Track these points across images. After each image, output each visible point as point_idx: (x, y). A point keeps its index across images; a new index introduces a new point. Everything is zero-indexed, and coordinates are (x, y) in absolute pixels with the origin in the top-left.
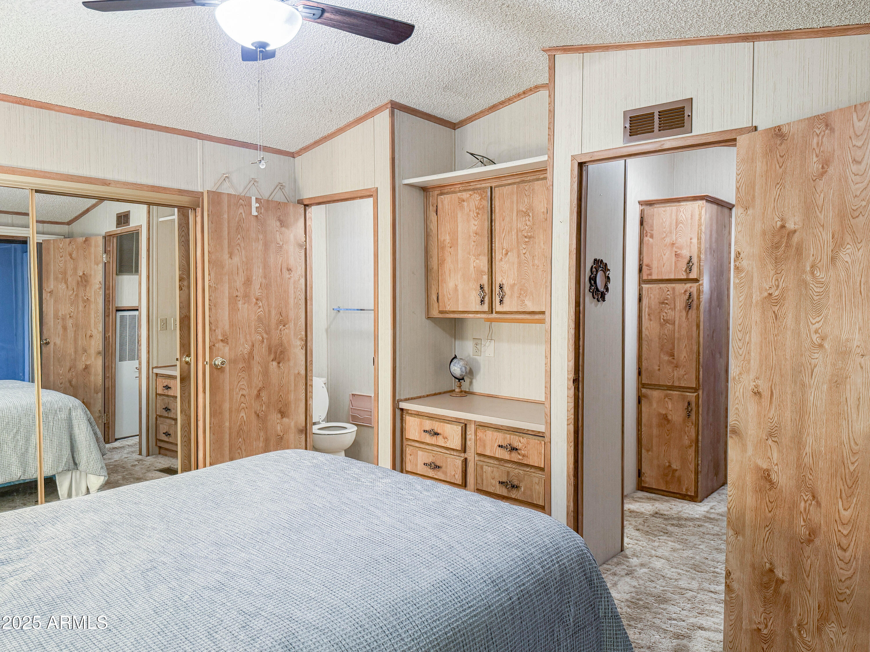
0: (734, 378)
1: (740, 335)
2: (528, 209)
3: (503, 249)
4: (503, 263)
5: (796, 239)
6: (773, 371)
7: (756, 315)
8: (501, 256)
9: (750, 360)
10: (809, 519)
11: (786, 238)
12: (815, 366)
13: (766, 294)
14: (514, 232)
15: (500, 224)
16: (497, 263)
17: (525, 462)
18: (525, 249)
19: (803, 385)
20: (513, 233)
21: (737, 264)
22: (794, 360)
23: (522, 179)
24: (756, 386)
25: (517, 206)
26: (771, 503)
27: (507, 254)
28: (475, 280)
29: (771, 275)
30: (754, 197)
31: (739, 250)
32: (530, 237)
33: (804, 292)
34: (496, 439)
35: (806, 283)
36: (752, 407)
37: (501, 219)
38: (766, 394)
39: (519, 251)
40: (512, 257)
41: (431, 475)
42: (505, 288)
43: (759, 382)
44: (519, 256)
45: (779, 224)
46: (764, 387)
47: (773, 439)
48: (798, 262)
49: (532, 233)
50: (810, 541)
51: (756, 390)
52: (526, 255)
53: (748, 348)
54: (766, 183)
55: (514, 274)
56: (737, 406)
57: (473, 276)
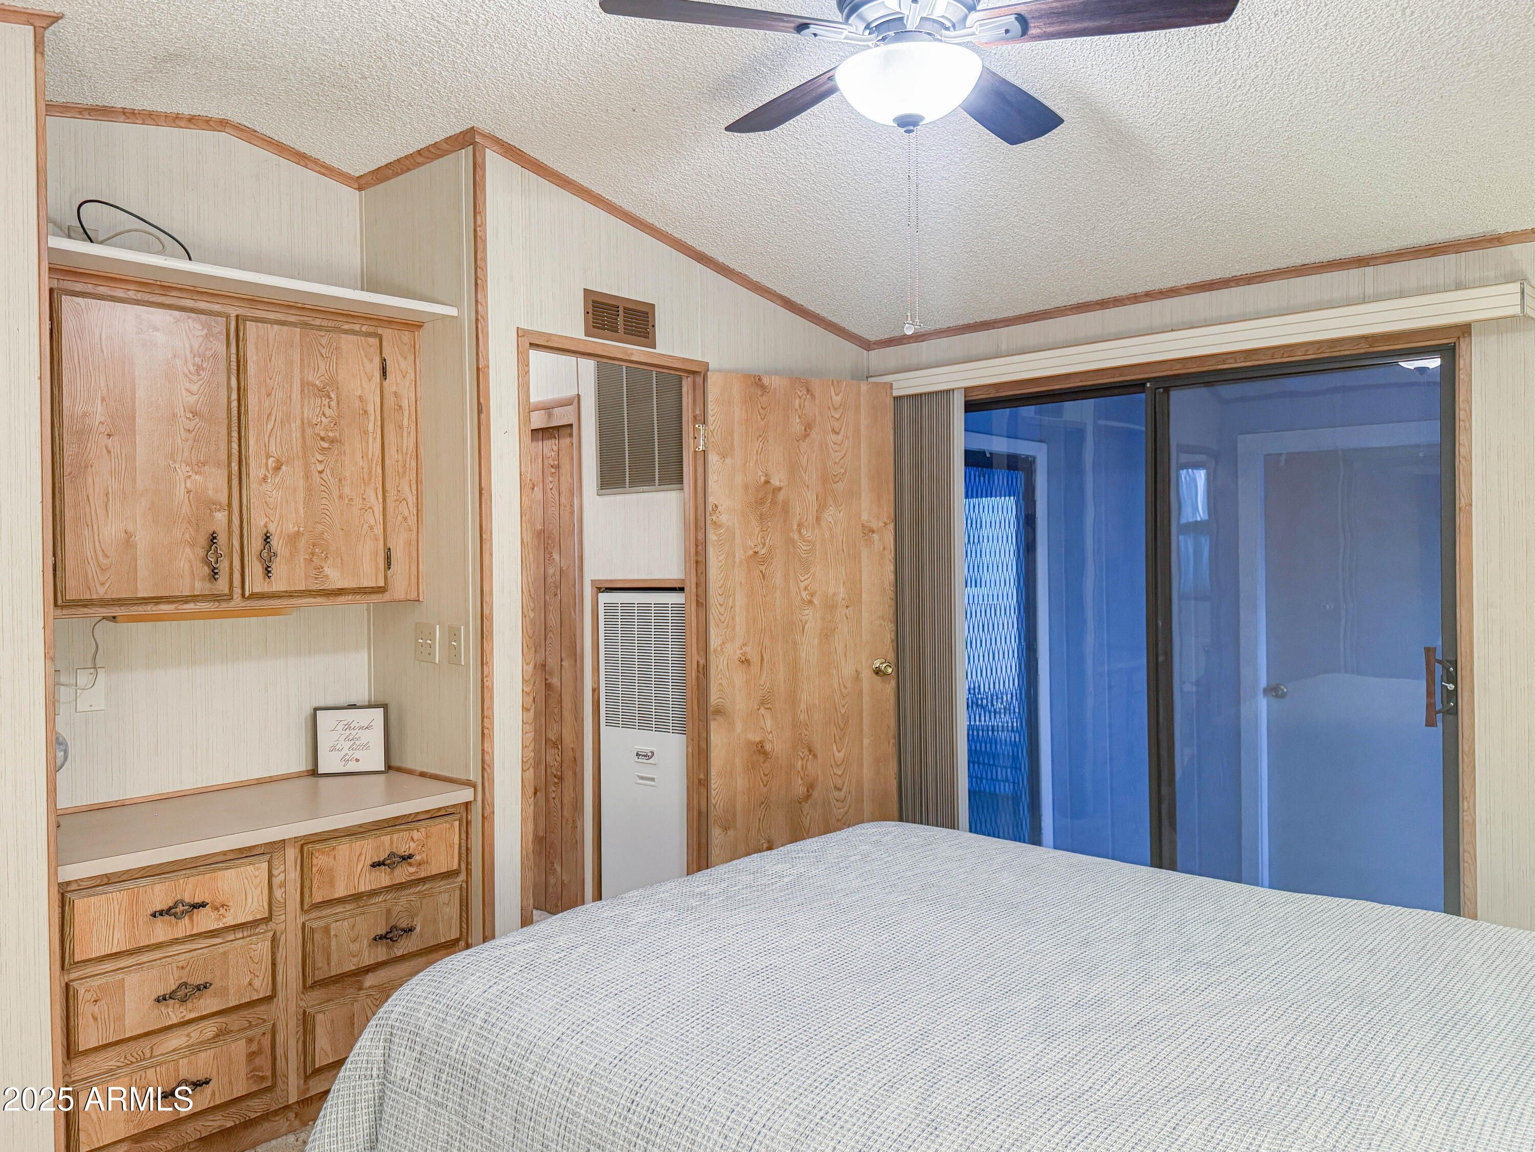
0: (715, 650)
1: (721, 600)
2: (328, 384)
3: (268, 456)
4: (268, 487)
5: (781, 496)
6: (762, 635)
7: (739, 575)
8: (263, 471)
9: (735, 626)
10: (807, 775)
11: (771, 494)
12: (806, 623)
13: (751, 552)
14: (295, 425)
15: (260, 402)
16: (253, 486)
17: (422, 876)
18: (321, 462)
19: (795, 643)
20: (293, 425)
21: (714, 518)
22: (785, 619)
23: (302, 318)
24: (744, 654)
25: (302, 372)
26: (766, 775)
27: (278, 468)
28: (190, 522)
29: (757, 532)
30: (732, 445)
31: (716, 503)
32: (332, 441)
33: (792, 550)
34: (360, 854)
35: (793, 541)
36: (739, 678)
37: (263, 390)
38: (756, 660)
39: (307, 465)
40: (292, 475)
41: (174, 1020)
42: (274, 542)
43: (747, 649)
44: (307, 477)
45: (763, 479)
46: (752, 652)
47: (766, 706)
48: (785, 521)
49: (337, 434)
50: (808, 796)
51: (743, 658)
52: (324, 476)
53: (732, 613)
54: (746, 433)
55: (297, 512)
56: (720, 681)
57: (186, 509)
